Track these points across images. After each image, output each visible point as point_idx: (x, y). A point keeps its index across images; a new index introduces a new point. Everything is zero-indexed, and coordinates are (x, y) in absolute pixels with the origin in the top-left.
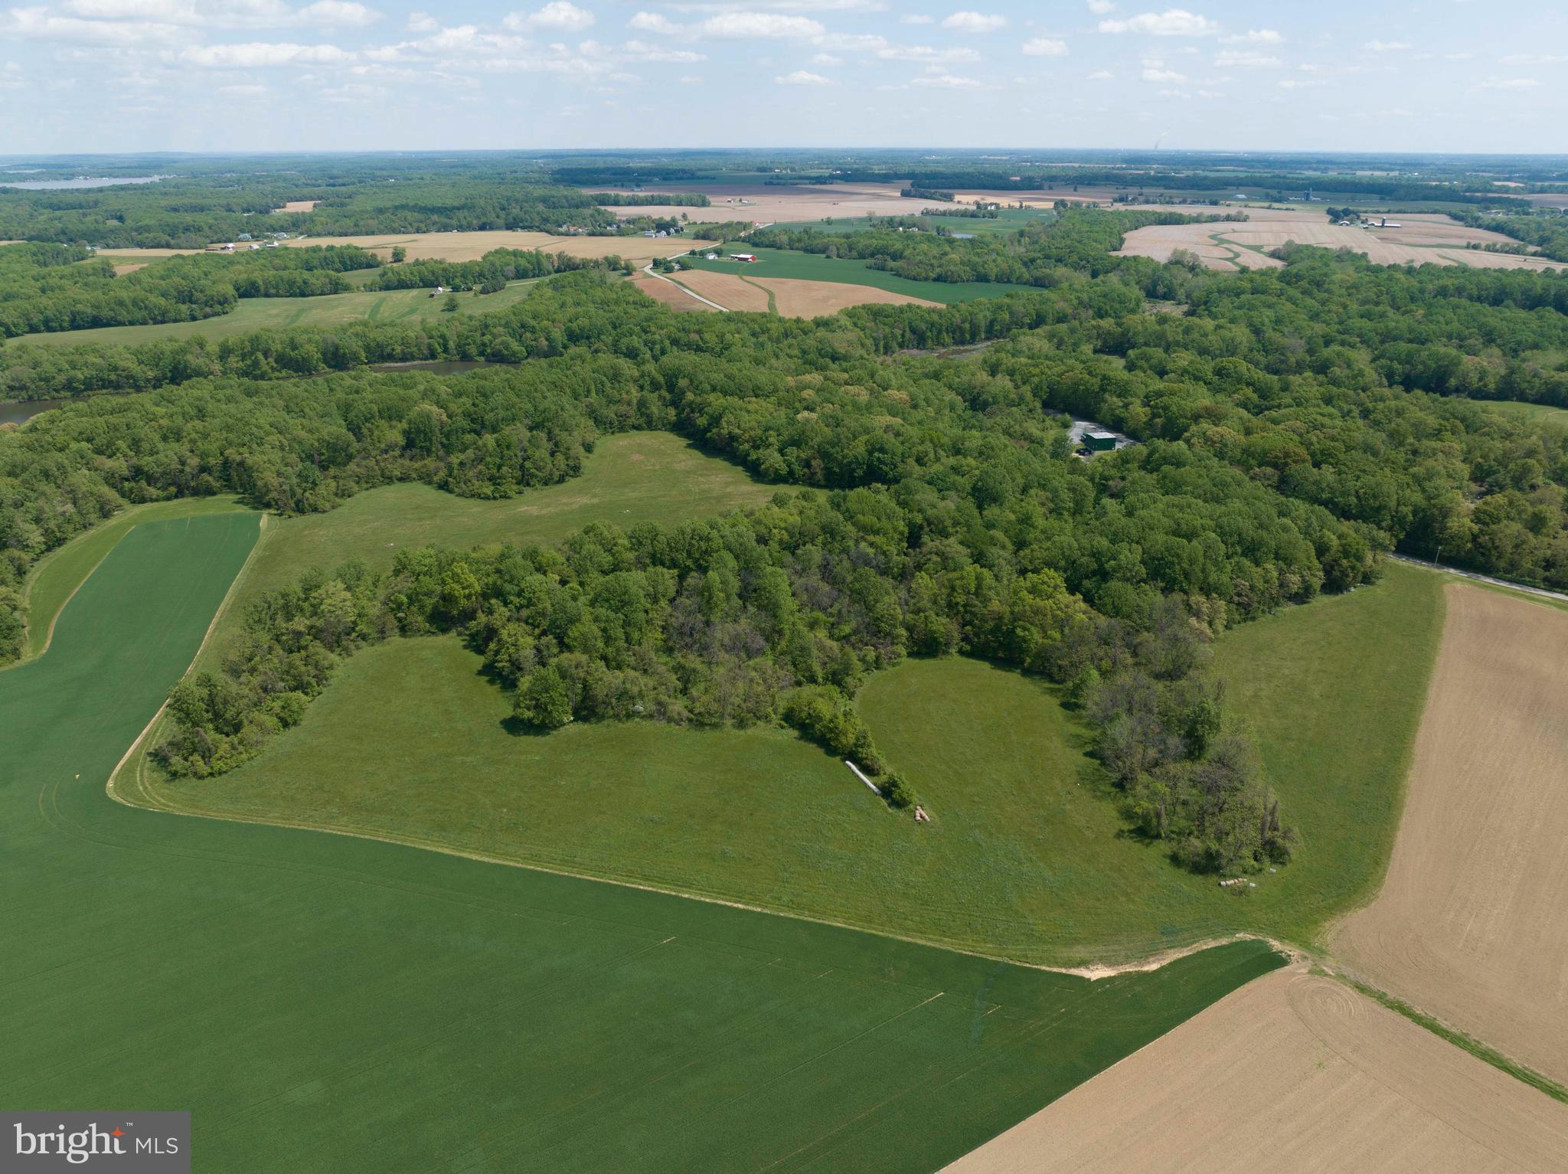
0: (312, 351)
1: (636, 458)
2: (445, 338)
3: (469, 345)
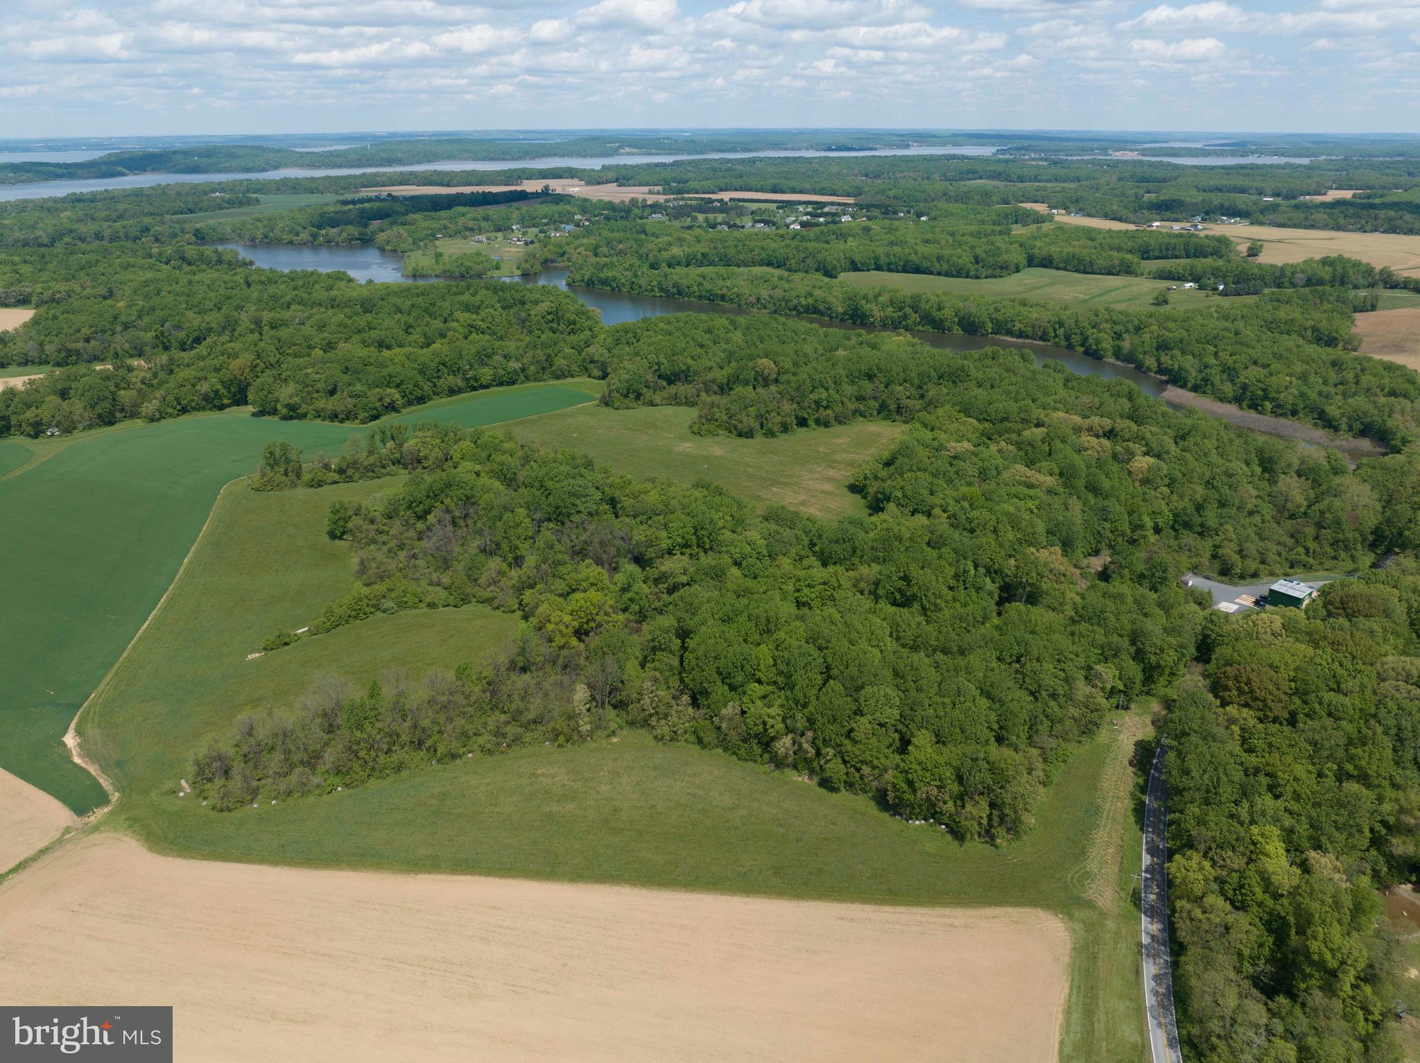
0: (947, 313)
1: (840, 441)
2: (1061, 324)
3: (1076, 334)
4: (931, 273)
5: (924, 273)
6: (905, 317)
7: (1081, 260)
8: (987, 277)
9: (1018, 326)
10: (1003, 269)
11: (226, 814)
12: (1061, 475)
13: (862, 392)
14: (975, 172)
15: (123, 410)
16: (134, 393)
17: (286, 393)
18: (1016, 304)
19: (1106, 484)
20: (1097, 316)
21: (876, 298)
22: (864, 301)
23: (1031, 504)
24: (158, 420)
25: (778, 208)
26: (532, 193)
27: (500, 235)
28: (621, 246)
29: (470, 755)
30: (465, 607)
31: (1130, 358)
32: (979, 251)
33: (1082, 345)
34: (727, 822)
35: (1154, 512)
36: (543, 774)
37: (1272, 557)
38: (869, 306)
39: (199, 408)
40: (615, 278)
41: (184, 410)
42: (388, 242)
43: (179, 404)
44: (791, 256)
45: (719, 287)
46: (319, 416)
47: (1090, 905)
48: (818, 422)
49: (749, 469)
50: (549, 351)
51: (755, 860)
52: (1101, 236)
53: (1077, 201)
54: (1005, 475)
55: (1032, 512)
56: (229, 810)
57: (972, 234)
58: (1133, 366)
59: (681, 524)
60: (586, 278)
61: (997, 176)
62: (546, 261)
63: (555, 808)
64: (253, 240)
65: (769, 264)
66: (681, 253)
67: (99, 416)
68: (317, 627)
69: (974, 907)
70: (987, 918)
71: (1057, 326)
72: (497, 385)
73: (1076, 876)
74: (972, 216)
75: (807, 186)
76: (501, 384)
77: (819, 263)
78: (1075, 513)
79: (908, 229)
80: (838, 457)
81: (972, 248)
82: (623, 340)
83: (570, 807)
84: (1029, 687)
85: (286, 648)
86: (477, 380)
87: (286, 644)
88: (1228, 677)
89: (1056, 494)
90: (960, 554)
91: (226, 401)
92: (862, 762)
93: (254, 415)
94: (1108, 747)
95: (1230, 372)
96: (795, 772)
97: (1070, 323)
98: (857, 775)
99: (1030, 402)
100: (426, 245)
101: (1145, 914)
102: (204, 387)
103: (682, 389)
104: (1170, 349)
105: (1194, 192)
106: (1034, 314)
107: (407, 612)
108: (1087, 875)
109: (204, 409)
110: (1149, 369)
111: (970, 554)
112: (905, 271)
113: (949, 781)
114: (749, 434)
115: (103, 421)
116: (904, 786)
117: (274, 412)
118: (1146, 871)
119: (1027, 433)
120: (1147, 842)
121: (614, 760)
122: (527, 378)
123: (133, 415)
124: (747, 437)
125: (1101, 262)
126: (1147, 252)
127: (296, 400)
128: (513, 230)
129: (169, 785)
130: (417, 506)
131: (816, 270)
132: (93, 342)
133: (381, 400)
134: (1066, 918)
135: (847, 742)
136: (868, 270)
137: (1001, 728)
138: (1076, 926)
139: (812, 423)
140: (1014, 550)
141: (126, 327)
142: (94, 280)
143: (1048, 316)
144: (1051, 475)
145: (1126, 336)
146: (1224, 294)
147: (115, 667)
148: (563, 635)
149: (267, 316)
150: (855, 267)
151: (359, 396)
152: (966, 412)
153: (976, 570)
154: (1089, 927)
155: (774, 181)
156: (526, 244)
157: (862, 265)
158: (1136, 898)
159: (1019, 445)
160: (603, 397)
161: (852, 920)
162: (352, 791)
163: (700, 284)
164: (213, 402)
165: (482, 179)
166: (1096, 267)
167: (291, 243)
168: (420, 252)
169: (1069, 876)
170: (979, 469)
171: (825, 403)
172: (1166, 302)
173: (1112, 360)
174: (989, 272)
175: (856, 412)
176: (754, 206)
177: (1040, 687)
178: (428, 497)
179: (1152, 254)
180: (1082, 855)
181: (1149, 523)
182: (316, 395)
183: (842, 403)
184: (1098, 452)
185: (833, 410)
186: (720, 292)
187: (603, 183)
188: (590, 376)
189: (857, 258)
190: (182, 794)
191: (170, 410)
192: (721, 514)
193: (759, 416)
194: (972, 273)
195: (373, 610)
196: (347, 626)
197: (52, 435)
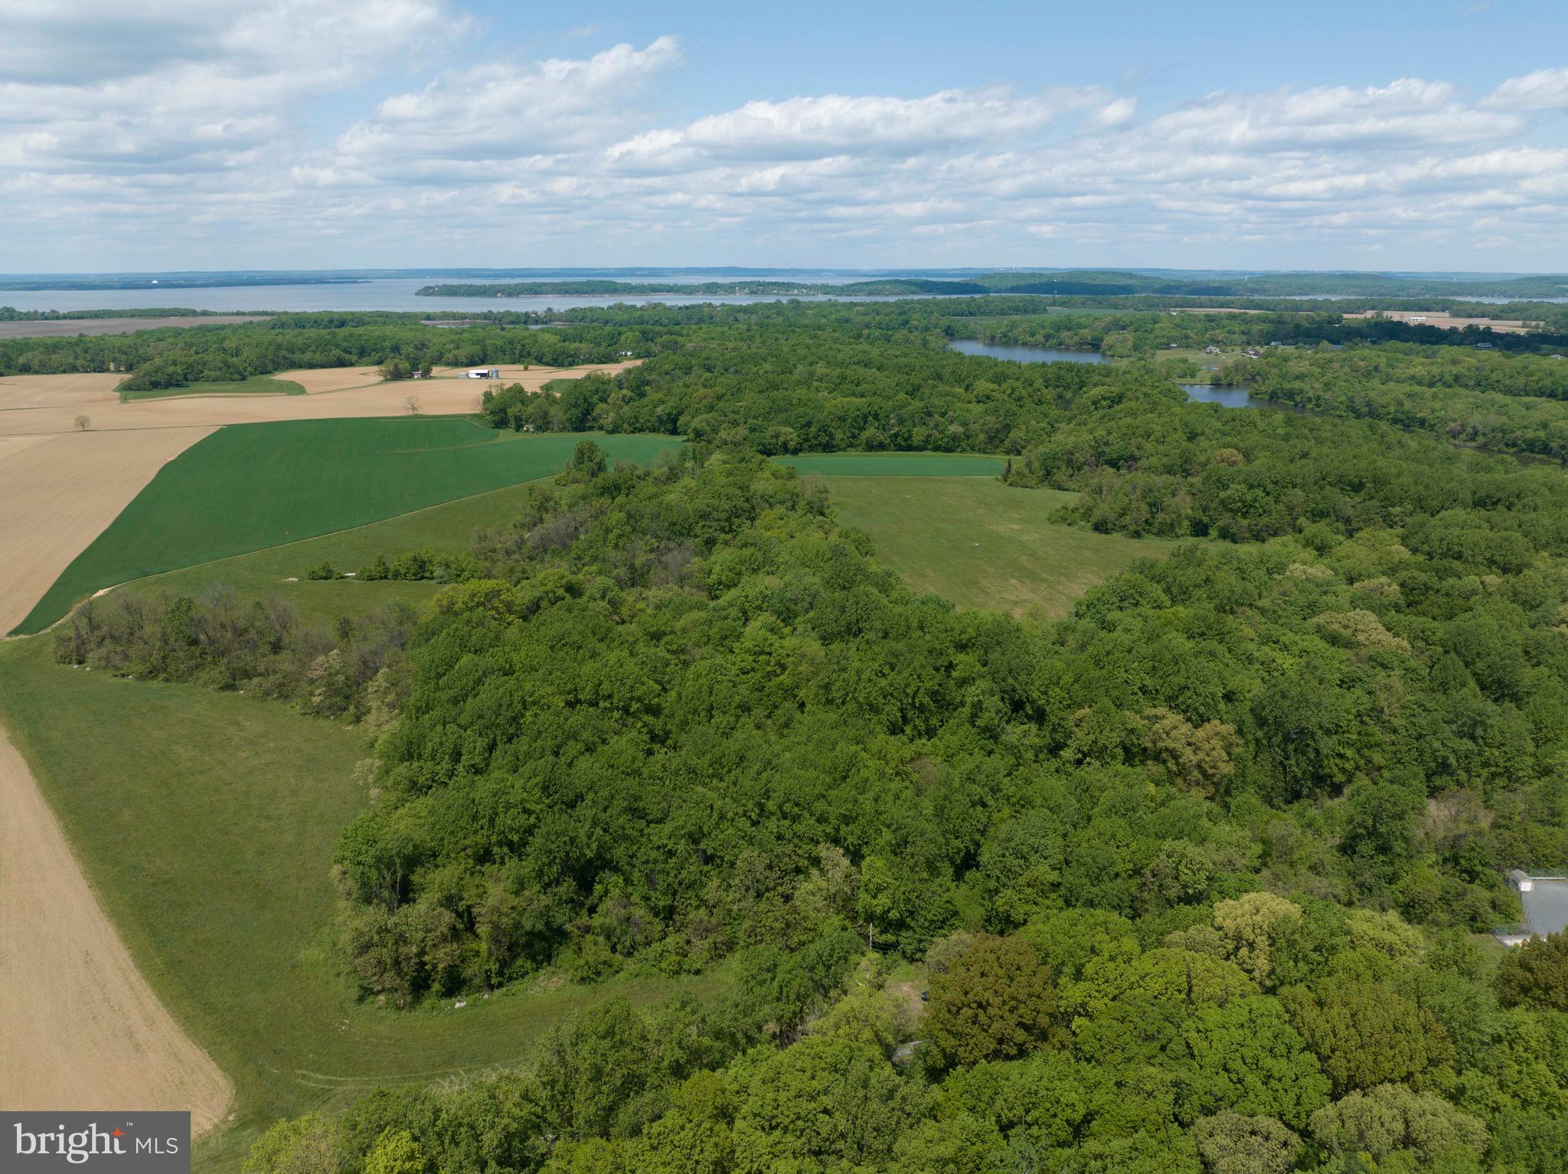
15: (593, 421)
24: (612, 433)
29: (241, 692)
40: (1303, 392)
42: (1110, 347)
43: (636, 422)
60: (1271, 389)
67: (573, 423)
68: (362, 573)
72: (932, 450)
85: (326, 582)
86: (906, 439)
102: (662, 410)
114: (1104, 528)
115: (572, 426)
123: (597, 428)
124: (1101, 532)
133: (776, 437)
139: (1214, 533)
156: (1260, 357)
162: (137, 682)
167: (1025, 344)
183: (1277, 513)
185: (1255, 518)
187: (1476, 316)
195: (427, 575)
196: (392, 581)
197: (528, 430)
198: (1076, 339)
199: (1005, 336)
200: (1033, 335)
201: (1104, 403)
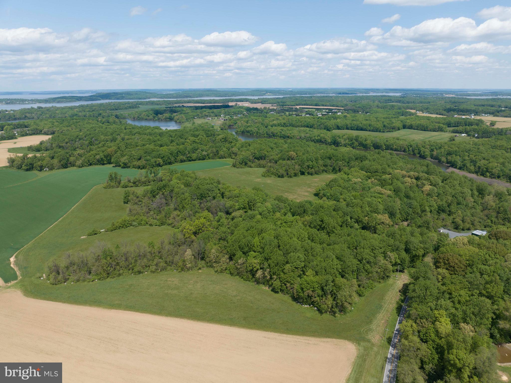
0: (368, 142)
1: (316, 180)
2: (411, 146)
3: (416, 150)
4: (367, 130)
5: (364, 130)
6: (353, 143)
7: (423, 126)
8: (387, 132)
9: (395, 147)
10: (394, 129)
11: (54, 286)
12: (394, 191)
13: (326, 164)
14: (391, 100)
15: (70, 163)
16: (75, 158)
17: (124, 160)
18: (394, 139)
19: (412, 195)
20: (425, 143)
21: (343, 137)
22: (338, 138)
23: (379, 200)
24: (81, 167)
25: (316, 110)
26: (231, 106)
27: (216, 118)
28: (256, 121)
29: (146, 273)
30: (162, 226)
31: (436, 158)
32: (385, 123)
33: (419, 154)
34: (232, 300)
35: (430, 206)
36: (170, 280)
37: (476, 223)
38: (340, 139)
39: (96, 164)
40: (252, 130)
41: (91, 165)
42: (178, 120)
43: (89, 162)
44: (315, 124)
45: (288, 133)
46: (134, 167)
47: (369, 341)
48: (308, 173)
49: (278, 187)
50: (218, 149)
51: (238, 314)
52: (433, 119)
53: (427, 109)
54: (372, 190)
55: (380, 203)
56: (56, 284)
57: (384, 118)
58: (437, 161)
59: (243, 200)
60: (242, 130)
61: (399, 101)
62: (230, 126)
63: (170, 291)
64: (134, 118)
65: (307, 127)
66: (276, 123)
67: (62, 165)
68: (108, 229)
69: (320, 337)
70: (324, 342)
71: (410, 147)
72: (198, 160)
73: (365, 330)
74: (386, 113)
75: (328, 104)
76: (200, 160)
77: (325, 126)
78: (398, 204)
79: (360, 116)
80: (313, 185)
81: (383, 122)
82: (244, 146)
83: (175, 292)
84: (358, 258)
85: (96, 235)
86: (191, 158)
87: (95, 234)
88: (440, 258)
89: (391, 197)
90: (345, 214)
91: (105, 162)
92: (287, 281)
93: (113, 167)
94: (392, 285)
95: (474, 162)
96: (264, 286)
97: (414, 146)
98: (285, 287)
99: (387, 166)
100: (190, 120)
101: (392, 346)
102: (98, 157)
103: (262, 162)
104: (451, 154)
105: (473, 106)
106: (401, 142)
107: (142, 227)
108: (370, 330)
109: (97, 164)
110: (443, 162)
111: (349, 214)
112: (357, 130)
113: (317, 289)
114: (282, 176)
115: (63, 167)
116: (300, 291)
117: (120, 166)
118: (397, 331)
119: (384, 177)
120: (399, 320)
121: (197, 277)
122: (209, 158)
123: (74, 165)
124: (281, 178)
125: (431, 127)
126: (450, 124)
127: (127, 161)
128: (221, 116)
129: (38, 275)
130: (154, 193)
131: (324, 129)
132: (68, 144)
133: (156, 162)
134: (357, 345)
135: (282, 273)
136: (344, 129)
137: (343, 271)
138: (360, 348)
139: (306, 174)
140: (368, 214)
141: (80, 139)
142: (76, 127)
143: (406, 143)
144: (390, 190)
145: (435, 150)
146: (477, 138)
147: (36, 238)
148: (189, 234)
149: (127, 137)
150: (338, 128)
151: (148, 161)
152: (362, 169)
153: (351, 220)
154: (366, 349)
155: (316, 102)
156: (224, 120)
157: (341, 127)
158: (389, 340)
159: (379, 180)
160: (233, 164)
161: (269, 338)
162: (100, 281)
163: (281, 132)
164: (101, 162)
165: (215, 101)
166: (429, 129)
167: (146, 119)
168: (188, 123)
169: (362, 330)
170: (362, 188)
171: (311, 167)
172: (454, 140)
173: (430, 159)
174: (388, 130)
175: (323, 171)
176: (307, 110)
177: (362, 258)
178: (158, 189)
179: (452, 125)
180: (371, 322)
181: (428, 209)
182: (134, 160)
183: (318, 167)
184: (411, 184)
185: (314, 169)
186: (287, 135)
187: (257, 103)
188: (231, 158)
189: (340, 125)
190: (42, 278)
191: (86, 164)
192: (258, 197)
193: (286, 170)
194: (382, 131)
195: (129, 225)
196: (119, 230)
197: (46, 170)
198: (164, 117)
199: (139, 117)
200: (149, 117)
201: (223, 140)
